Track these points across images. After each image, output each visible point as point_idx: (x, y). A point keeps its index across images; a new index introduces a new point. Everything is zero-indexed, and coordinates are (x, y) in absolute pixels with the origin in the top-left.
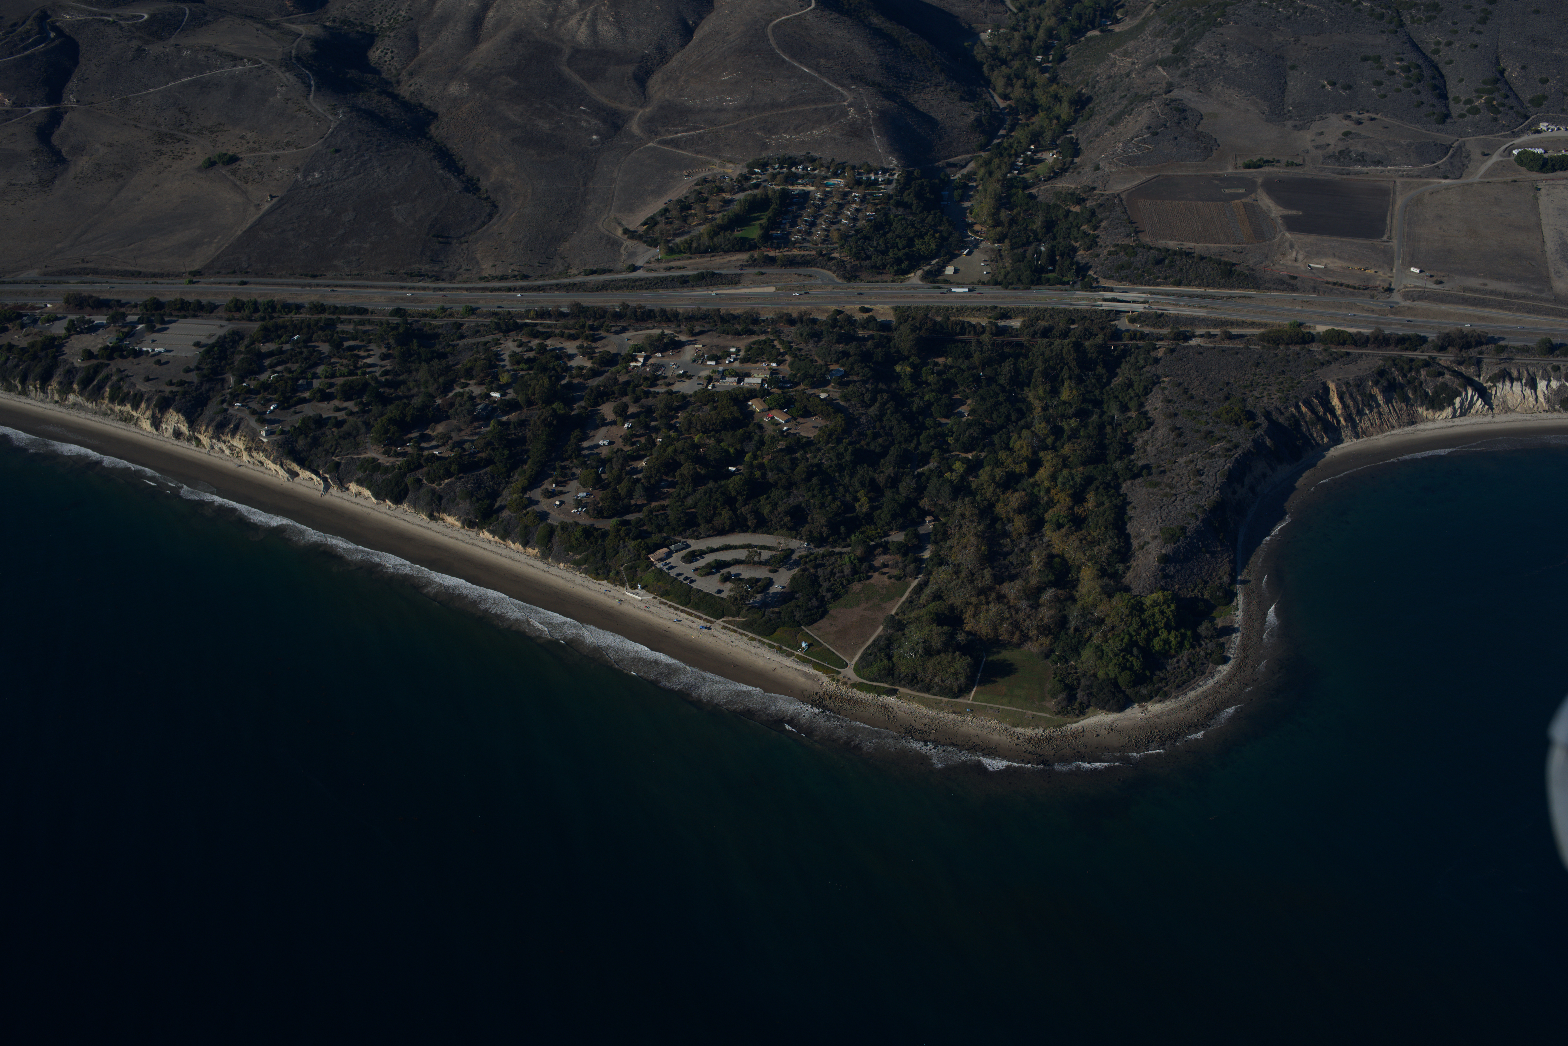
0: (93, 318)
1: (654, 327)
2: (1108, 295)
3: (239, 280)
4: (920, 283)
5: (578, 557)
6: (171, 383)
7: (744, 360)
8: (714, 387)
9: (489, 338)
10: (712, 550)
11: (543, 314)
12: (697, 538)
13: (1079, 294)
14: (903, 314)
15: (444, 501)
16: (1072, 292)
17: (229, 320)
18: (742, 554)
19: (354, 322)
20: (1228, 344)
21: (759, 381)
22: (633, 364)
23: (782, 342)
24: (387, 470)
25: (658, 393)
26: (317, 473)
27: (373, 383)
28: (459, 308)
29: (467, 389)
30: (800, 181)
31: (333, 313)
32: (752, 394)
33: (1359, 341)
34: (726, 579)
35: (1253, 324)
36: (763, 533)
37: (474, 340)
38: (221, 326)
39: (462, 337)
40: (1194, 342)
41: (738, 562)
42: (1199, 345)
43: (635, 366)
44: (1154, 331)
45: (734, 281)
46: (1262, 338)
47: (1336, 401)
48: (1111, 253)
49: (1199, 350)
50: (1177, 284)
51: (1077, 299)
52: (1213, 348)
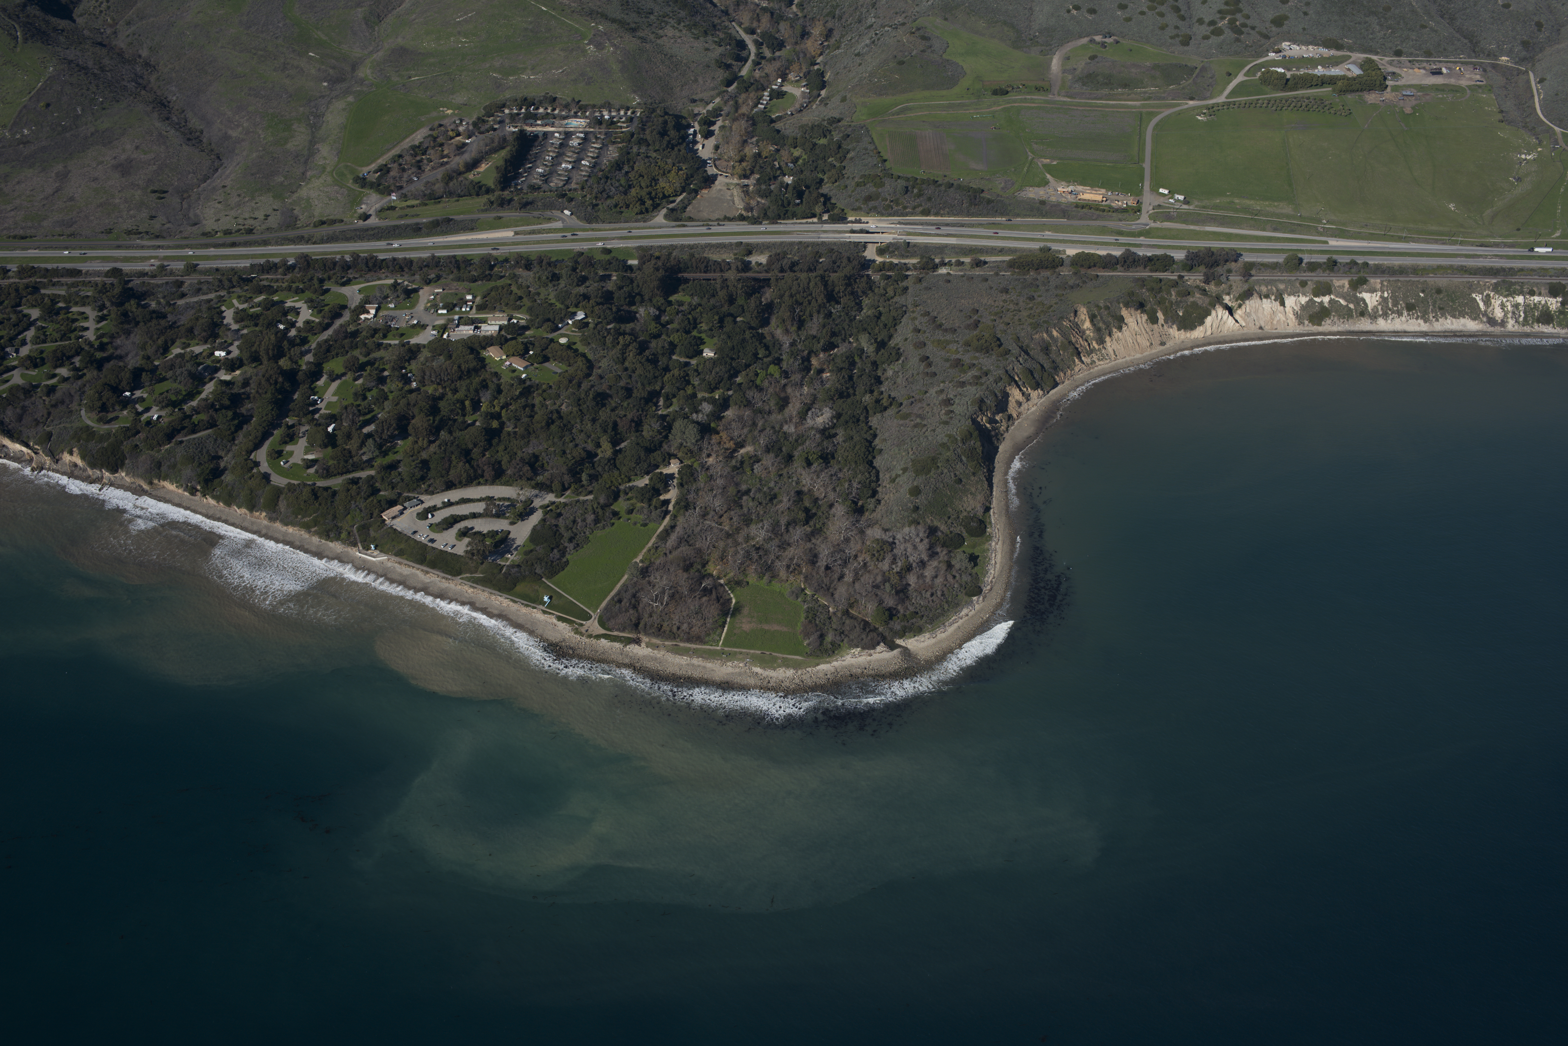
1: (387, 277)
2: (857, 226)
4: (664, 221)
5: (306, 519)
7: (481, 308)
8: (448, 336)
9: (212, 296)
10: (449, 505)
11: (269, 268)
12: (432, 493)
13: (827, 227)
14: (645, 254)
15: (164, 468)
16: (820, 225)
18: (480, 508)
19: (67, 284)
20: (978, 272)
21: (497, 328)
22: (363, 317)
23: (520, 287)
24: (102, 438)
25: (390, 345)
26: (27, 446)
27: (87, 348)
28: (180, 266)
29: (188, 350)
30: (539, 122)
31: (45, 276)
32: (489, 341)
33: (1109, 263)
34: (463, 533)
35: (1001, 251)
36: (502, 484)
37: (195, 299)
39: (183, 295)
40: (943, 271)
41: (474, 516)
42: (949, 274)
43: (366, 319)
44: (903, 261)
45: (471, 227)
46: (1011, 265)
47: (1087, 325)
48: (858, 185)
49: (948, 279)
50: (926, 213)
51: (825, 232)
52: (963, 276)
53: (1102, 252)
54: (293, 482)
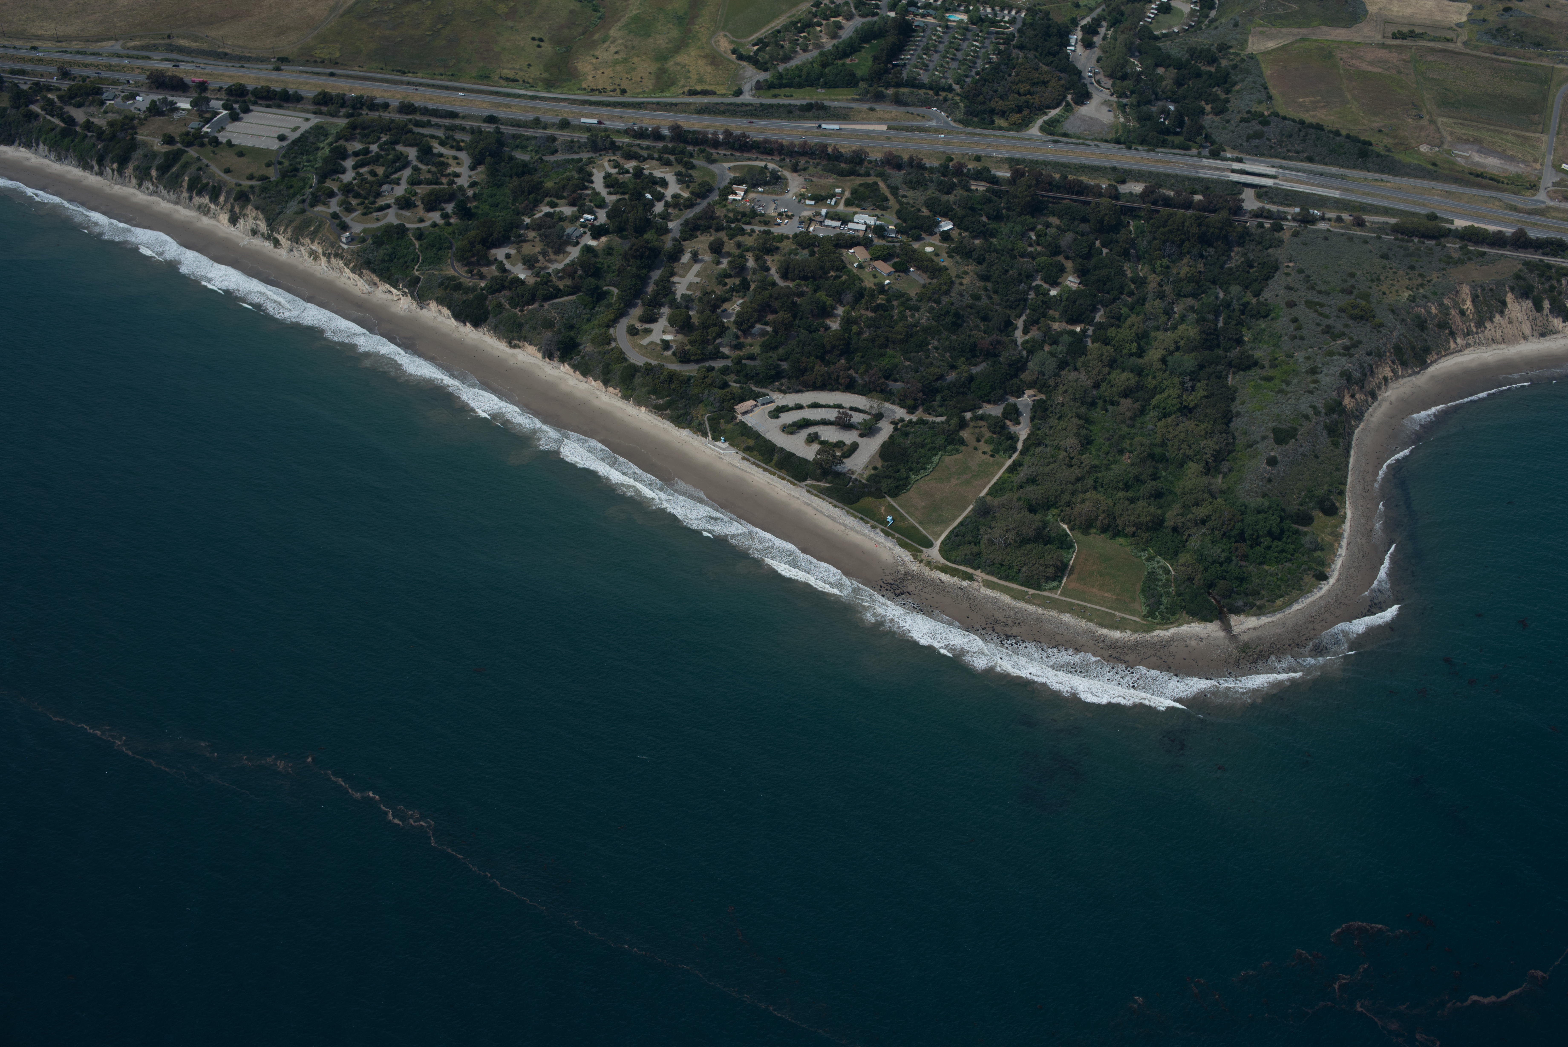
0: (175, 99)
1: (756, 159)
2: (1237, 166)
3: (329, 71)
4: (1039, 134)
5: (661, 402)
6: (251, 177)
7: (848, 203)
8: (814, 230)
9: (582, 156)
10: (799, 407)
11: (641, 134)
12: (785, 392)
13: (1206, 162)
14: (1019, 168)
15: (525, 329)
16: (1199, 159)
17: (315, 113)
18: (831, 415)
19: (445, 126)
20: (1358, 232)
21: (864, 227)
22: (731, 197)
23: (888, 187)
24: (467, 290)
25: (754, 231)
26: (397, 288)
27: (459, 195)
28: (554, 121)
29: (557, 209)
30: (921, 12)
31: (423, 115)
32: (854, 241)
33: (1498, 241)
34: (812, 439)
35: (1387, 211)
36: (854, 393)
37: (566, 157)
38: (307, 120)
39: (555, 152)
40: (1322, 226)
41: (825, 422)
42: (1328, 230)
43: (734, 200)
44: (1282, 209)
45: (842, 116)
46: (1396, 229)
47: (1468, 305)
48: (1243, 120)
49: (1327, 236)
50: (1310, 160)
51: (1204, 167)
52: (1343, 235)
53: (1492, 228)
54: (650, 361)
